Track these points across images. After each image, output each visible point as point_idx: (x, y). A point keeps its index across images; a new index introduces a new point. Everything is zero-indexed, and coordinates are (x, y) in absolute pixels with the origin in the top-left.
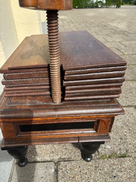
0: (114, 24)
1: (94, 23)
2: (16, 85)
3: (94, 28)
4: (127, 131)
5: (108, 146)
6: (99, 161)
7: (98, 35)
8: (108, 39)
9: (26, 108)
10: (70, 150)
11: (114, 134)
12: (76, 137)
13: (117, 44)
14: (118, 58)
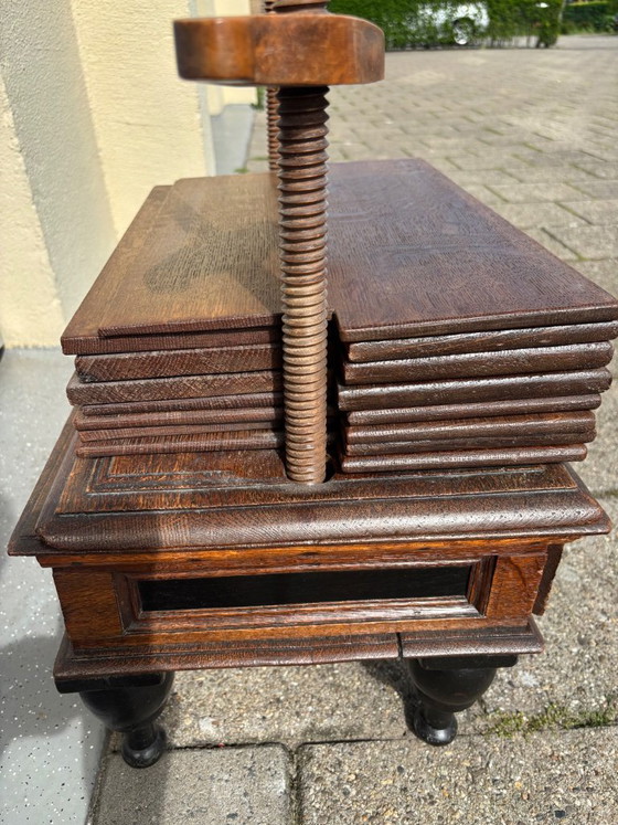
0: (531, 123)
1: (438, 118)
2: (128, 405)
3: (440, 141)
4: (610, 606)
5: (527, 674)
6: (485, 744)
7: (461, 173)
8: (503, 189)
9: (175, 507)
10: (356, 694)
11: (550, 620)
12: (388, 637)
13: (547, 213)
14: (580, 286)
